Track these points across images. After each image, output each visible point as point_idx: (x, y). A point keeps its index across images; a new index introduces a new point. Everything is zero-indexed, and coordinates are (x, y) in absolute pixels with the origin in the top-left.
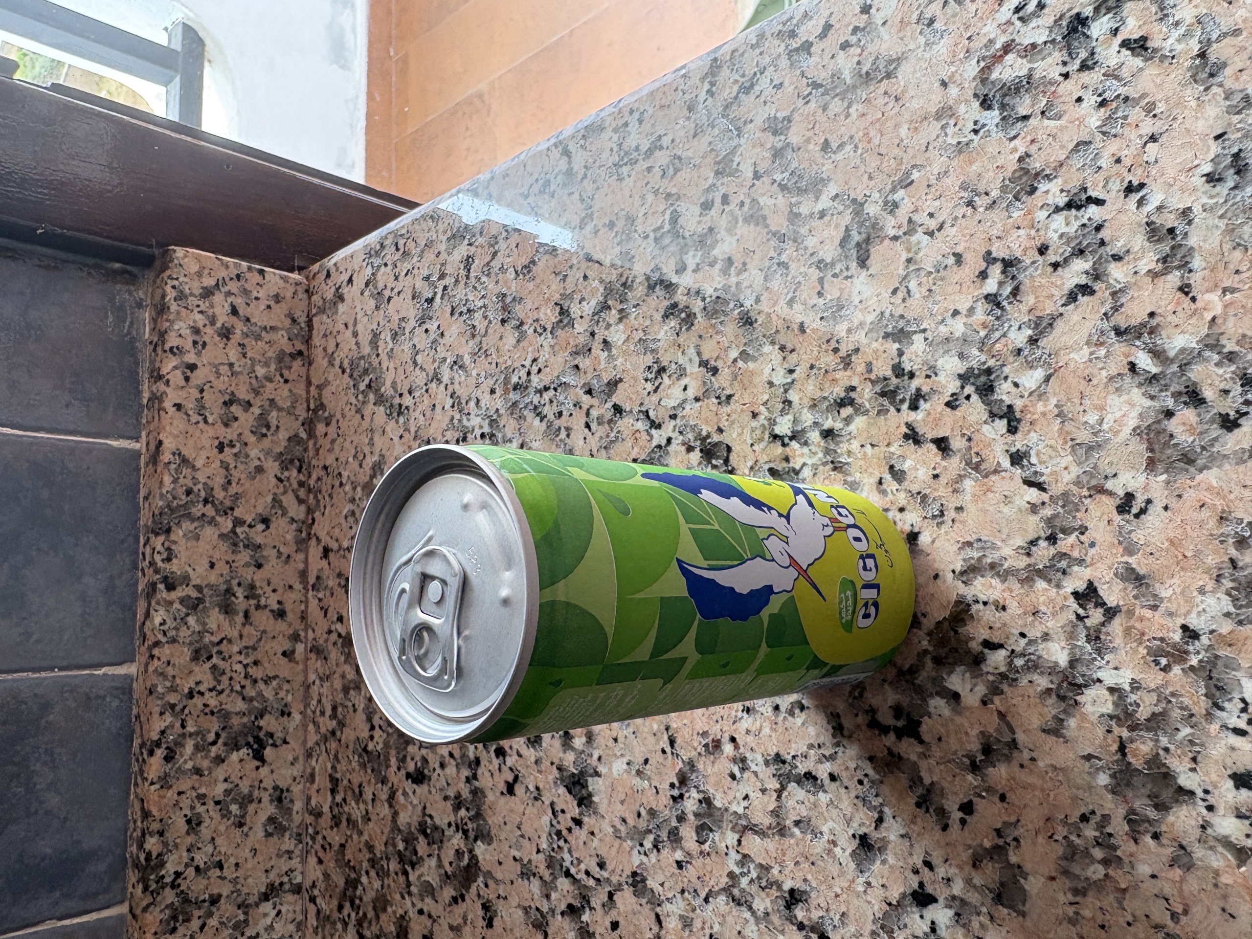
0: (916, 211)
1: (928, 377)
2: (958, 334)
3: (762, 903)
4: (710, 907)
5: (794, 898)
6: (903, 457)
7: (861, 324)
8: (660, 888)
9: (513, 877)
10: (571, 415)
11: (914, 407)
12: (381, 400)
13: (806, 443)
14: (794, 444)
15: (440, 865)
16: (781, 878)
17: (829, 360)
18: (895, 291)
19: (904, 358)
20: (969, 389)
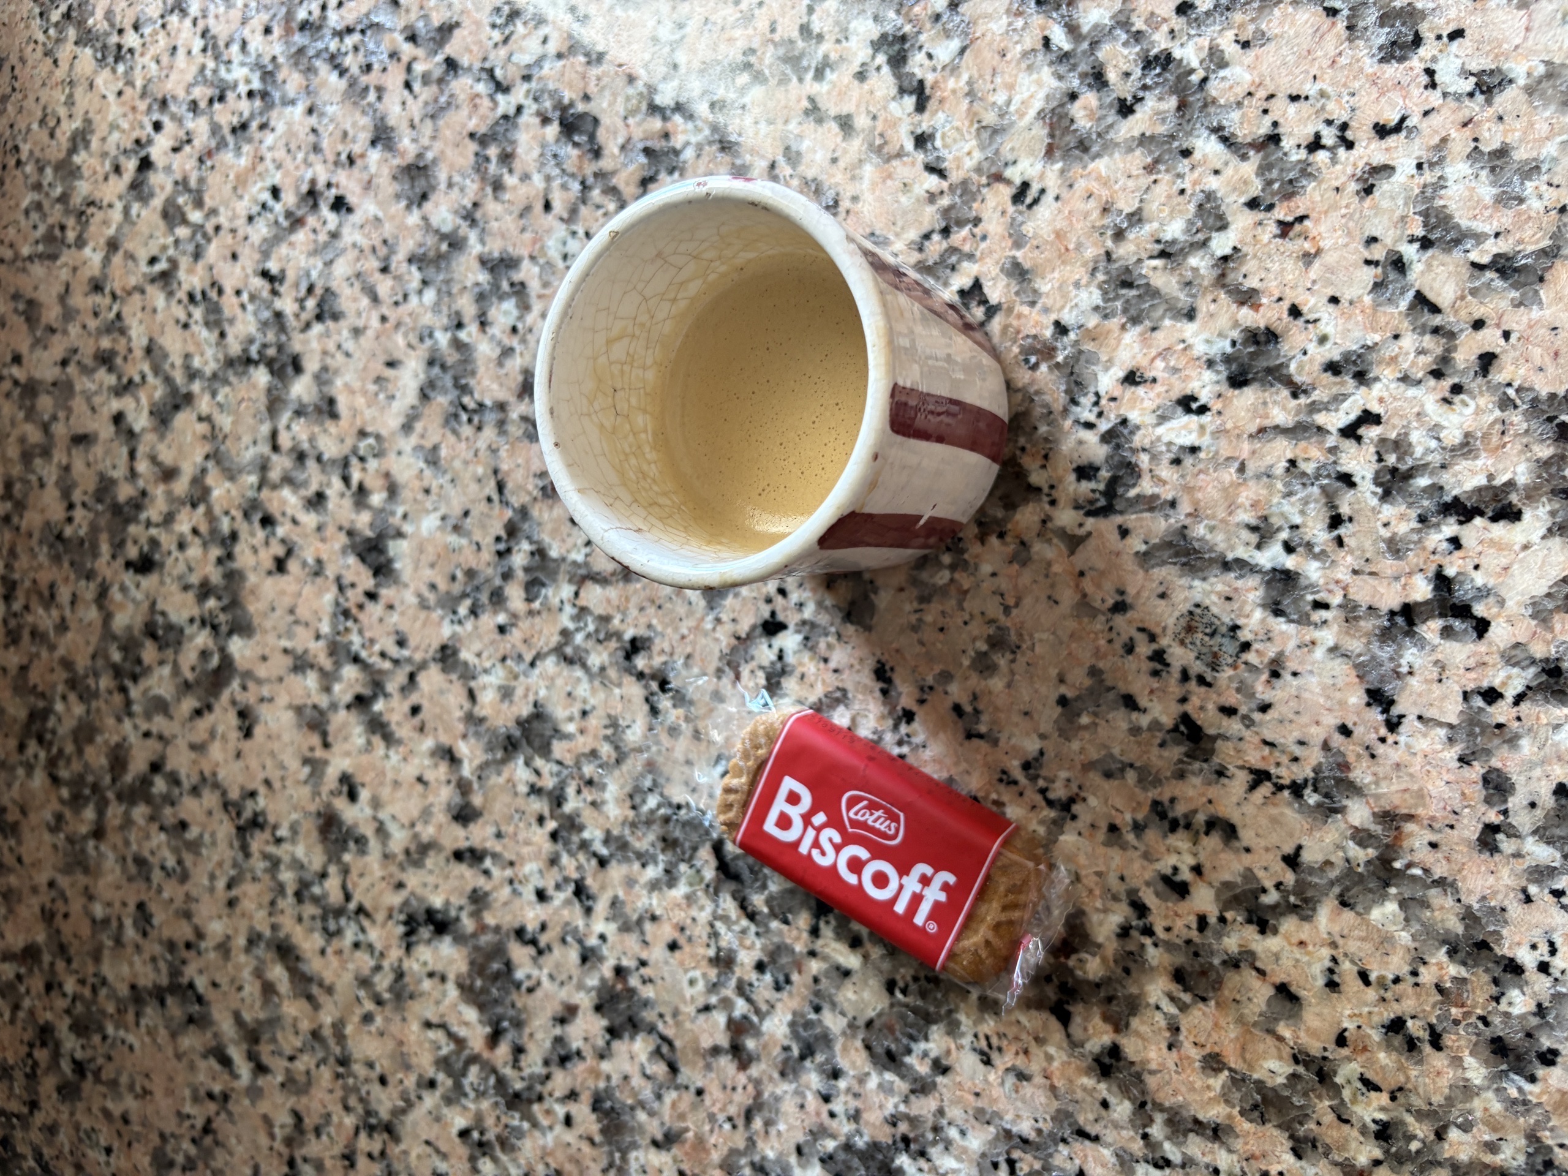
1: (838, 41)
3: (596, 659)
4: (537, 671)
5: (635, 647)
6: (800, 137)
8: (476, 661)
9: (282, 672)
10: (384, 70)
12: (86, 38)
15: (176, 670)
16: (622, 627)
19: (814, 17)
20: (881, 59)
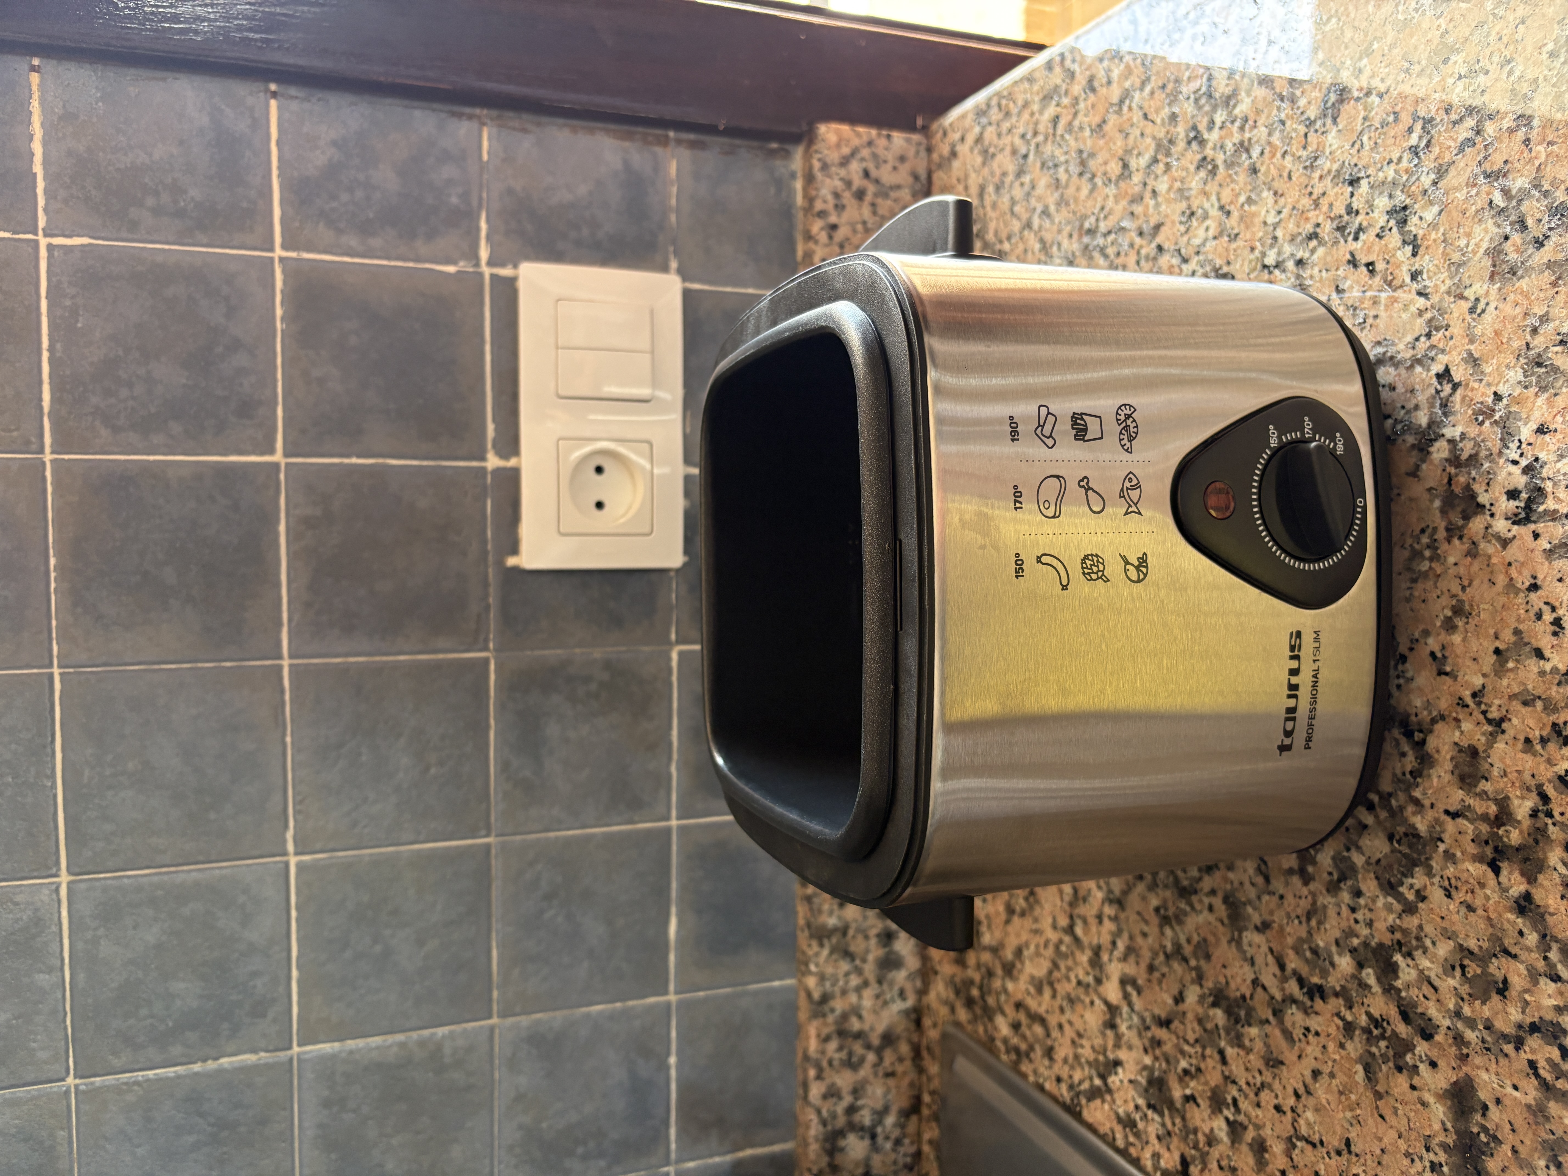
0: (1372, 77)
2: (1389, 179)
7: (1329, 172)
11: (1356, 239)
13: (1284, 271)
14: (1277, 272)
17: (1306, 202)
18: (1353, 145)
